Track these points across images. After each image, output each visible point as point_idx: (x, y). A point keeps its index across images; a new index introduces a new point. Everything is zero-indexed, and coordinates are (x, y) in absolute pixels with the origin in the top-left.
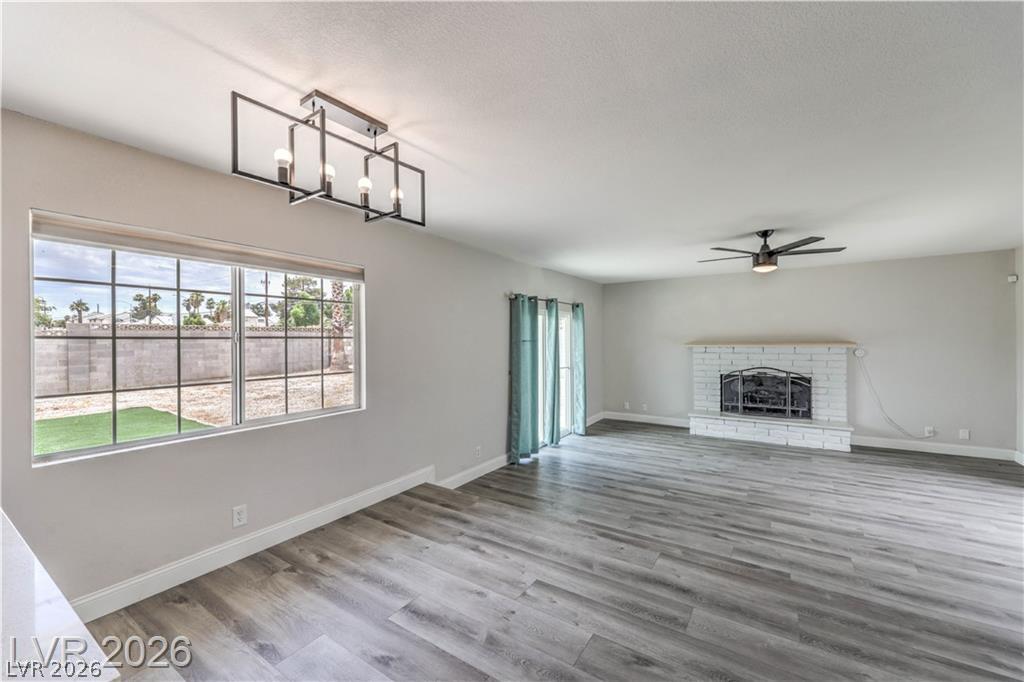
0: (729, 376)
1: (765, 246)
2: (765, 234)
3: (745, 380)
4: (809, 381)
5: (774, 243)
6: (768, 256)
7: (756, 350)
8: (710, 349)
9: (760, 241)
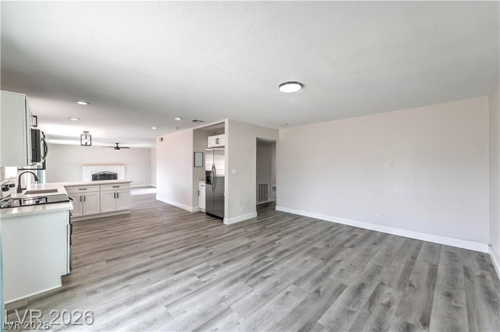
0: (94, 175)
1: (117, 146)
2: (117, 144)
3: (100, 175)
4: (116, 174)
5: (119, 146)
6: (118, 148)
7: (103, 167)
8: (88, 167)
9: (116, 145)
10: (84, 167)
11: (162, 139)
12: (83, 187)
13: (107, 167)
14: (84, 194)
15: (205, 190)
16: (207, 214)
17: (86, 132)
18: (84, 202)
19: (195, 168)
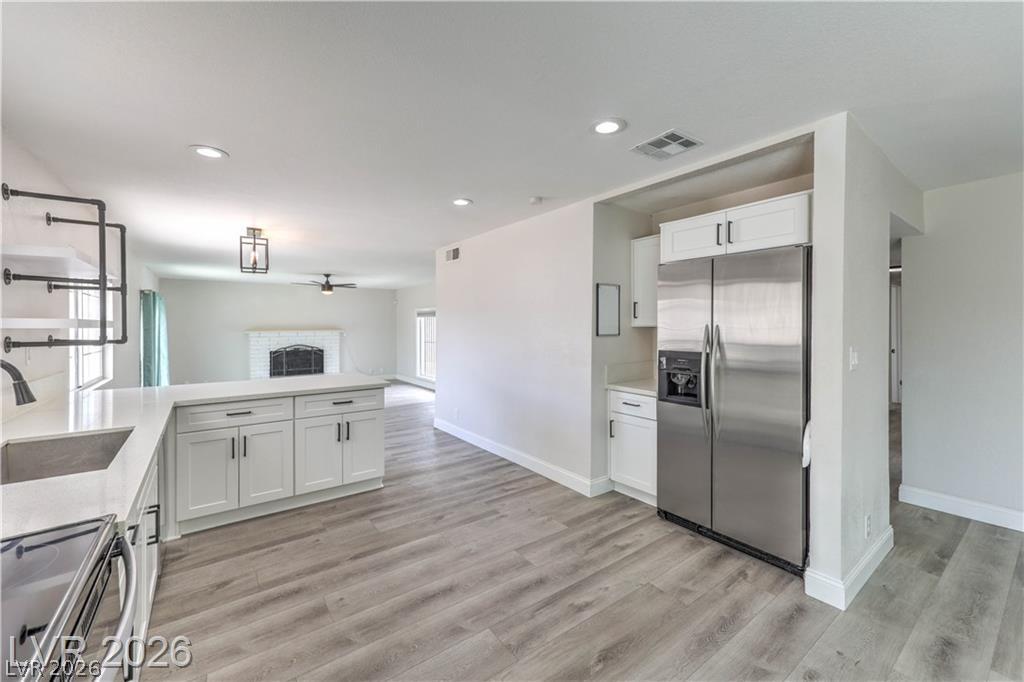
0: (276, 352)
1: (327, 282)
2: (327, 276)
3: (287, 353)
4: (322, 351)
5: (333, 281)
6: (328, 287)
7: (293, 334)
8: (263, 334)
9: (325, 279)
10: (252, 334)
11: (456, 254)
12: (240, 407)
13: (301, 333)
14: (244, 432)
15: (655, 425)
16: (665, 515)
17: (254, 230)
18: (242, 459)
19: (599, 339)
